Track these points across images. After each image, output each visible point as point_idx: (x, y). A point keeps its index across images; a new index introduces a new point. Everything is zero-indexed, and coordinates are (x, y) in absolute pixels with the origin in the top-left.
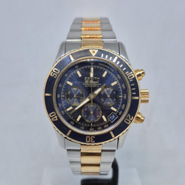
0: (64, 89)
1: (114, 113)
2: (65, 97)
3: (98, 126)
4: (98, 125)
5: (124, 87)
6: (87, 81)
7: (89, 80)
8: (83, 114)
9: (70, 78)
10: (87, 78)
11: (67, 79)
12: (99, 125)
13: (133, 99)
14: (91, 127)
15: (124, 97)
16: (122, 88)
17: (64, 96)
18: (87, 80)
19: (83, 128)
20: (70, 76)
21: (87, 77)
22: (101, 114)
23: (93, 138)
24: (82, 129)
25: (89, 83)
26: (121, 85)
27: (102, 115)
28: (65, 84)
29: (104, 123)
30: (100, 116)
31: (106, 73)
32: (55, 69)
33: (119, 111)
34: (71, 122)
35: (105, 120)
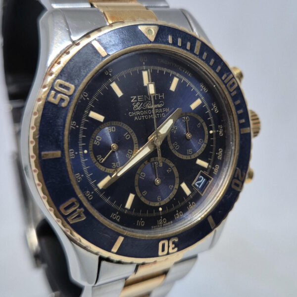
0: (85, 132)
1: (204, 173)
2: (90, 152)
3: (175, 211)
4: (174, 208)
5: (216, 111)
6: (137, 105)
7: (141, 102)
8: (137, 189)
9: (95, 103)
10: (136, 99)
11: (88, 107)
12: (177, 207)
13: (242, 133)
14: (160, 216)
15: (219, 133)
16: (213, 112)
17: (86, 151)
18: (136, 102)
19: (143, 223)
20: (94, 98)
21: (137, 96)
22: (177, 180)
23: (174, 243)
24: (140, 228)
25: (143, 110)
26: (211, 107)
27: (181, 183)
28: (84, 120)
29: (186, 201)
30: (176, 186)
31: (175, 81)
32: (59, 81)
33: (213, 166)
34: (113, 215)
35: (187, 191)
